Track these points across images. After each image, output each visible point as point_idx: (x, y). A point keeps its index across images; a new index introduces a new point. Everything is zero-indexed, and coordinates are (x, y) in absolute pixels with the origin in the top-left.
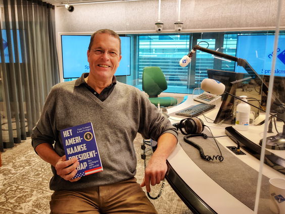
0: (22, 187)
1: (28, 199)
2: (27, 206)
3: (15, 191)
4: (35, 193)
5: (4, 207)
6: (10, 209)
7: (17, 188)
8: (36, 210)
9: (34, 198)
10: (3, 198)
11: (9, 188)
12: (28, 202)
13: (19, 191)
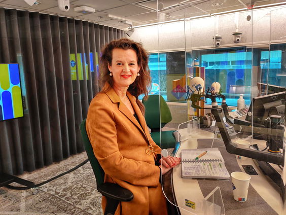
0: (86, 186)
1: (87, 197)
2: (86, 203)
3: (80, 188)
4: (94, 192)
5: (68, 202)
6: (72, 204)
7: (82, 186)
8: (92, 207)
9: (92, 197)
10: (69, 194)
11: (75, 186)
12: (87, 199)
13: (82, 188)
